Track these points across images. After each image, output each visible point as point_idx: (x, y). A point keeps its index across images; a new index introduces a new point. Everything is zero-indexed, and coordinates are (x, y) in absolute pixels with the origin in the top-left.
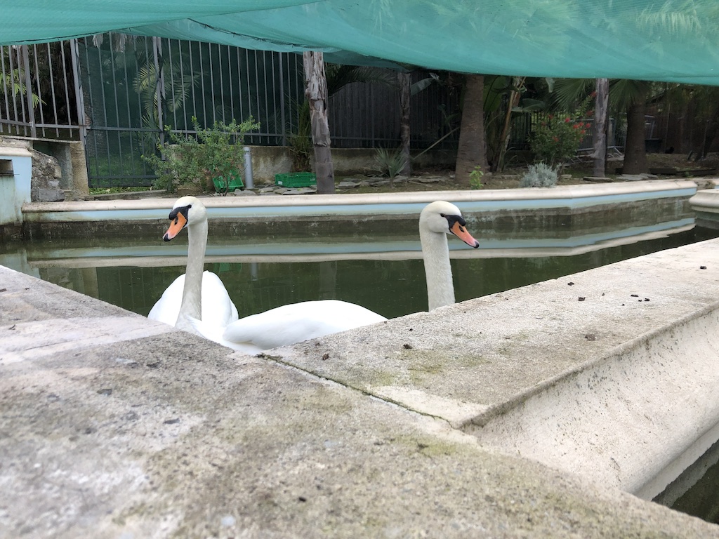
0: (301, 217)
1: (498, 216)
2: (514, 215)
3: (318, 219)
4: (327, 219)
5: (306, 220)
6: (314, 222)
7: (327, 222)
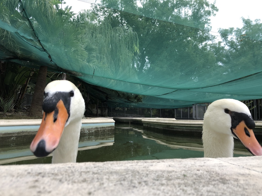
0: (5, 134)
1: (95, 130)
2: (99, 129)
3: (16, 135)
4: (22, 134)
5: (8, 136)
6: (13, 137)
7: (21, 136)
